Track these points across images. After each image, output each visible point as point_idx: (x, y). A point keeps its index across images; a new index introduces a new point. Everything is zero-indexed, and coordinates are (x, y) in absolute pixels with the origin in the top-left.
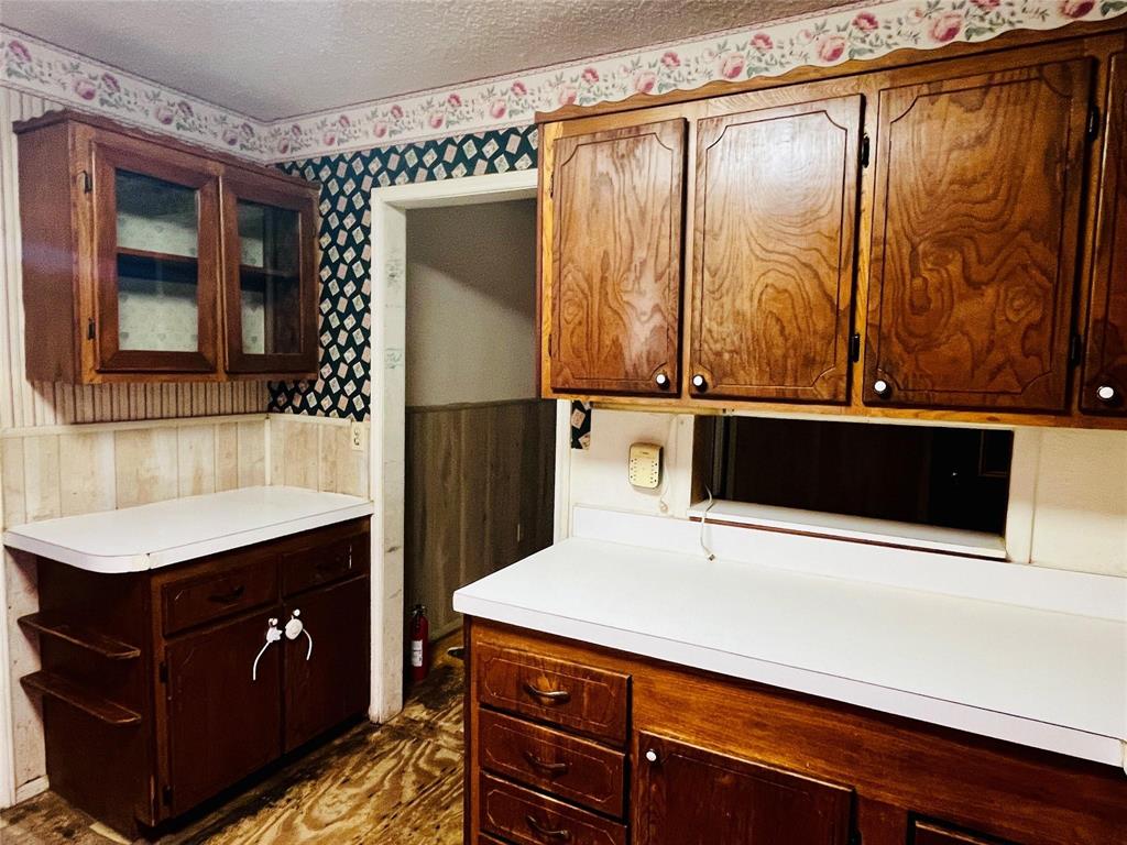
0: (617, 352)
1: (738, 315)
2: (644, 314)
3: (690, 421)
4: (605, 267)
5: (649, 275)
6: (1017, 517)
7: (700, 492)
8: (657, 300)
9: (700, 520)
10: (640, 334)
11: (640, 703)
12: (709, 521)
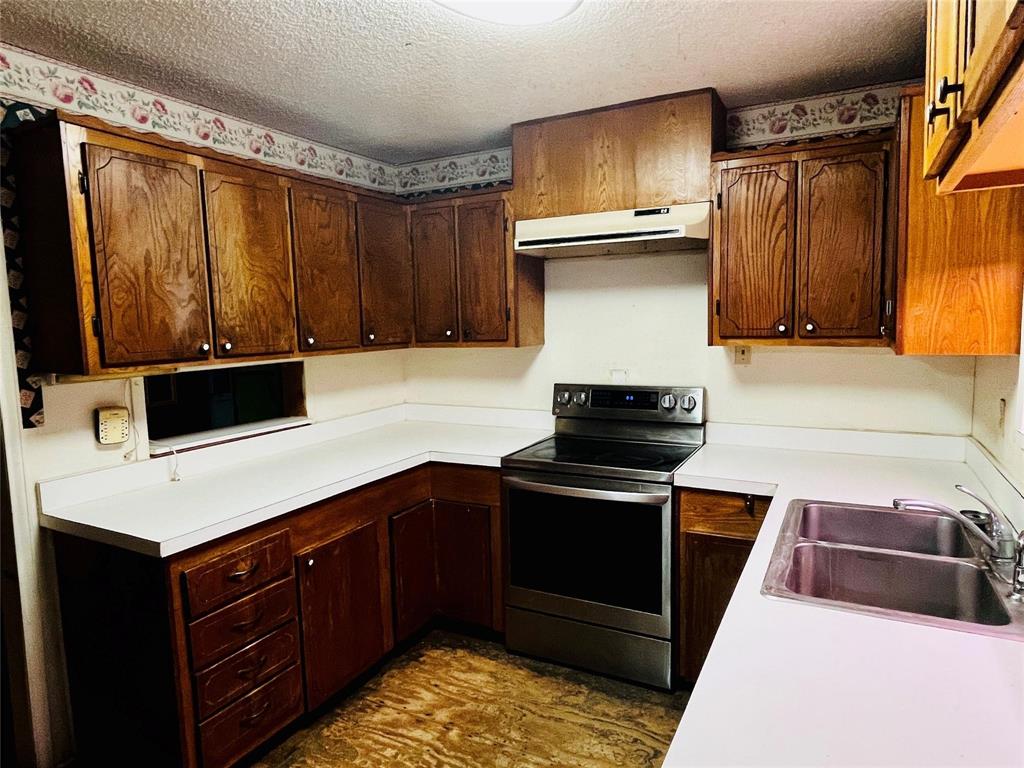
0: (166, 329)
1: (241, 302)
2: (183, 301)
3: (140, 381)
4: (148, 262)
5: (184, 274)
7: (155, 434)
8: (192, 291)
9: (171, 453)
10: (182, 316)
11: (294, 541)
12: (179, 451)
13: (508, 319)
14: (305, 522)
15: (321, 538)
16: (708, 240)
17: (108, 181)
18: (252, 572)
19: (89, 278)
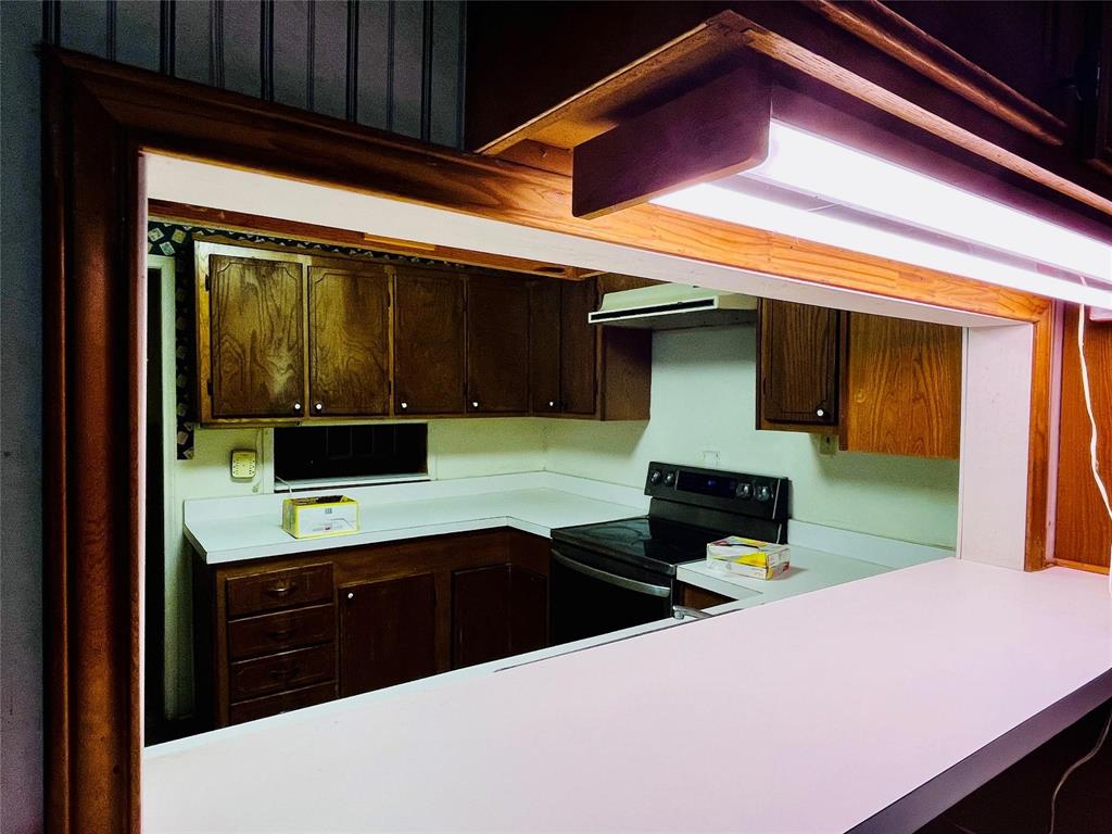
0: (265, 390)
1: (336, 370)
2: (282, 369)
3: (270, 434)
4: (254, 340)
5: (284, 344)
6: (431, 462)
7: (277, 476)
8: (290, 362)
9: (288, 491)
10: (279, 381)
11: (337, 574)
12: (293, 491)
13: (596, 392)
14: (352, 560)
15: (369, 576)
16: (756, 311)
17: (226, 281)
18: (291, 590)
19: (208, 351)
